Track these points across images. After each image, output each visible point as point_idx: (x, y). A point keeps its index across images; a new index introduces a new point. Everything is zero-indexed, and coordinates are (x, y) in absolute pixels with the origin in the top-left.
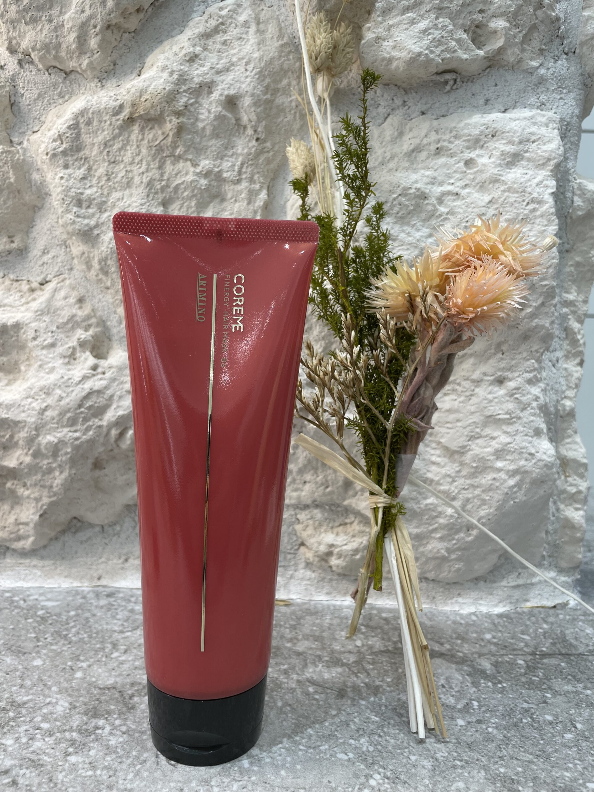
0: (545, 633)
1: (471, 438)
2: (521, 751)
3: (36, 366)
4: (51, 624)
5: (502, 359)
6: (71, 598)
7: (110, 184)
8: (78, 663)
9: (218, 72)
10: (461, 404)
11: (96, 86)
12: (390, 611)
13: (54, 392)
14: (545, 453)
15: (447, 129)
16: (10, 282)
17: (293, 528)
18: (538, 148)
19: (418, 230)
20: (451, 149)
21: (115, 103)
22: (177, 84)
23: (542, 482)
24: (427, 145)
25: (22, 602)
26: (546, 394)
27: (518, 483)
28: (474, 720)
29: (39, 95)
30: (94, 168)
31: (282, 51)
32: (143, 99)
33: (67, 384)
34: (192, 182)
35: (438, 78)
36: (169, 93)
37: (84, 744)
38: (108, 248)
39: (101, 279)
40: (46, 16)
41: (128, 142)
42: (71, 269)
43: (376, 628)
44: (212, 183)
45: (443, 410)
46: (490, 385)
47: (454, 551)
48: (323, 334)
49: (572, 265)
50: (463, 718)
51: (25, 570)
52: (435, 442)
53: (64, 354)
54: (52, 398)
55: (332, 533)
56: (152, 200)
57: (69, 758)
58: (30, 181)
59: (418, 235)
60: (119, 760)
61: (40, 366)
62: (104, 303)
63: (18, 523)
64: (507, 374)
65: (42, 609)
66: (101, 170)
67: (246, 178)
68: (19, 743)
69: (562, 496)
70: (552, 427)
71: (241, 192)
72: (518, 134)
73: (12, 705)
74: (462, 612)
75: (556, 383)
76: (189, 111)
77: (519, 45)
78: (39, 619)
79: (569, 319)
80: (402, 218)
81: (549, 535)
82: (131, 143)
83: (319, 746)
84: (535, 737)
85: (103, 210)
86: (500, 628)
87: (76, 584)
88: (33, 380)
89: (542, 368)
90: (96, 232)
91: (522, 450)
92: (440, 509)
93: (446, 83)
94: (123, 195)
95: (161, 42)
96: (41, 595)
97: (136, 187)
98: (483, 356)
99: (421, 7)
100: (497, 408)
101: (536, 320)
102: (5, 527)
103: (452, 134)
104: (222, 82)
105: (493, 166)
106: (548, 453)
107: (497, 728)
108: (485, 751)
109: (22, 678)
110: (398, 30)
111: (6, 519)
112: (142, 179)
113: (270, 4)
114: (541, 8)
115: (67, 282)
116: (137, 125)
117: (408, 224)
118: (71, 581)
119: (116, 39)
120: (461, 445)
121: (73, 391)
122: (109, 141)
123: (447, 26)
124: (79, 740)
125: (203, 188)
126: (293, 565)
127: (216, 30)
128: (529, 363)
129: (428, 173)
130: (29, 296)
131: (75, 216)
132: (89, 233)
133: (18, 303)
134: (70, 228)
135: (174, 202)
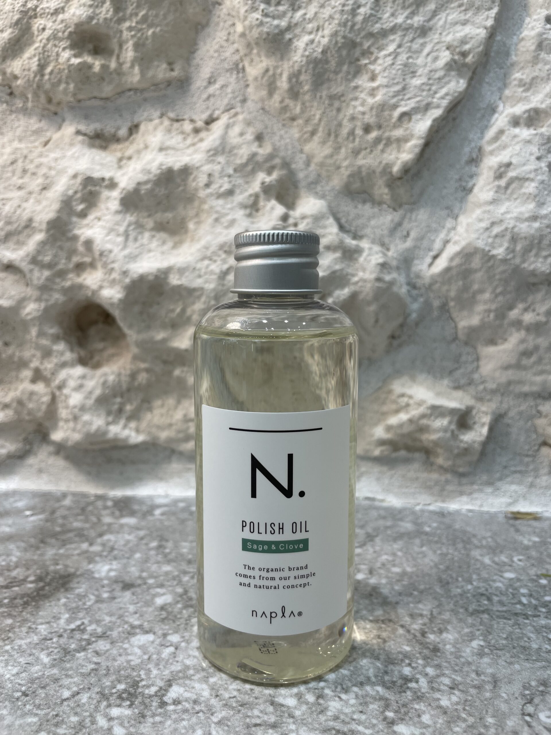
3: (210, 220)
16: (170, 122)
17: (532, 423)
38: (303, 56)
39: (287, 106)
42: (244, 101)
53: (245, 204)
61: (217, 220)
85: (296, 7)
90: (288, 36)
102: (171, 425)
115: (240, 117)
126: (532, 470)
130: (195, 137)
131: (262, 15)
132: (280, 37)
133: (181, 145)
134: (255, 33)
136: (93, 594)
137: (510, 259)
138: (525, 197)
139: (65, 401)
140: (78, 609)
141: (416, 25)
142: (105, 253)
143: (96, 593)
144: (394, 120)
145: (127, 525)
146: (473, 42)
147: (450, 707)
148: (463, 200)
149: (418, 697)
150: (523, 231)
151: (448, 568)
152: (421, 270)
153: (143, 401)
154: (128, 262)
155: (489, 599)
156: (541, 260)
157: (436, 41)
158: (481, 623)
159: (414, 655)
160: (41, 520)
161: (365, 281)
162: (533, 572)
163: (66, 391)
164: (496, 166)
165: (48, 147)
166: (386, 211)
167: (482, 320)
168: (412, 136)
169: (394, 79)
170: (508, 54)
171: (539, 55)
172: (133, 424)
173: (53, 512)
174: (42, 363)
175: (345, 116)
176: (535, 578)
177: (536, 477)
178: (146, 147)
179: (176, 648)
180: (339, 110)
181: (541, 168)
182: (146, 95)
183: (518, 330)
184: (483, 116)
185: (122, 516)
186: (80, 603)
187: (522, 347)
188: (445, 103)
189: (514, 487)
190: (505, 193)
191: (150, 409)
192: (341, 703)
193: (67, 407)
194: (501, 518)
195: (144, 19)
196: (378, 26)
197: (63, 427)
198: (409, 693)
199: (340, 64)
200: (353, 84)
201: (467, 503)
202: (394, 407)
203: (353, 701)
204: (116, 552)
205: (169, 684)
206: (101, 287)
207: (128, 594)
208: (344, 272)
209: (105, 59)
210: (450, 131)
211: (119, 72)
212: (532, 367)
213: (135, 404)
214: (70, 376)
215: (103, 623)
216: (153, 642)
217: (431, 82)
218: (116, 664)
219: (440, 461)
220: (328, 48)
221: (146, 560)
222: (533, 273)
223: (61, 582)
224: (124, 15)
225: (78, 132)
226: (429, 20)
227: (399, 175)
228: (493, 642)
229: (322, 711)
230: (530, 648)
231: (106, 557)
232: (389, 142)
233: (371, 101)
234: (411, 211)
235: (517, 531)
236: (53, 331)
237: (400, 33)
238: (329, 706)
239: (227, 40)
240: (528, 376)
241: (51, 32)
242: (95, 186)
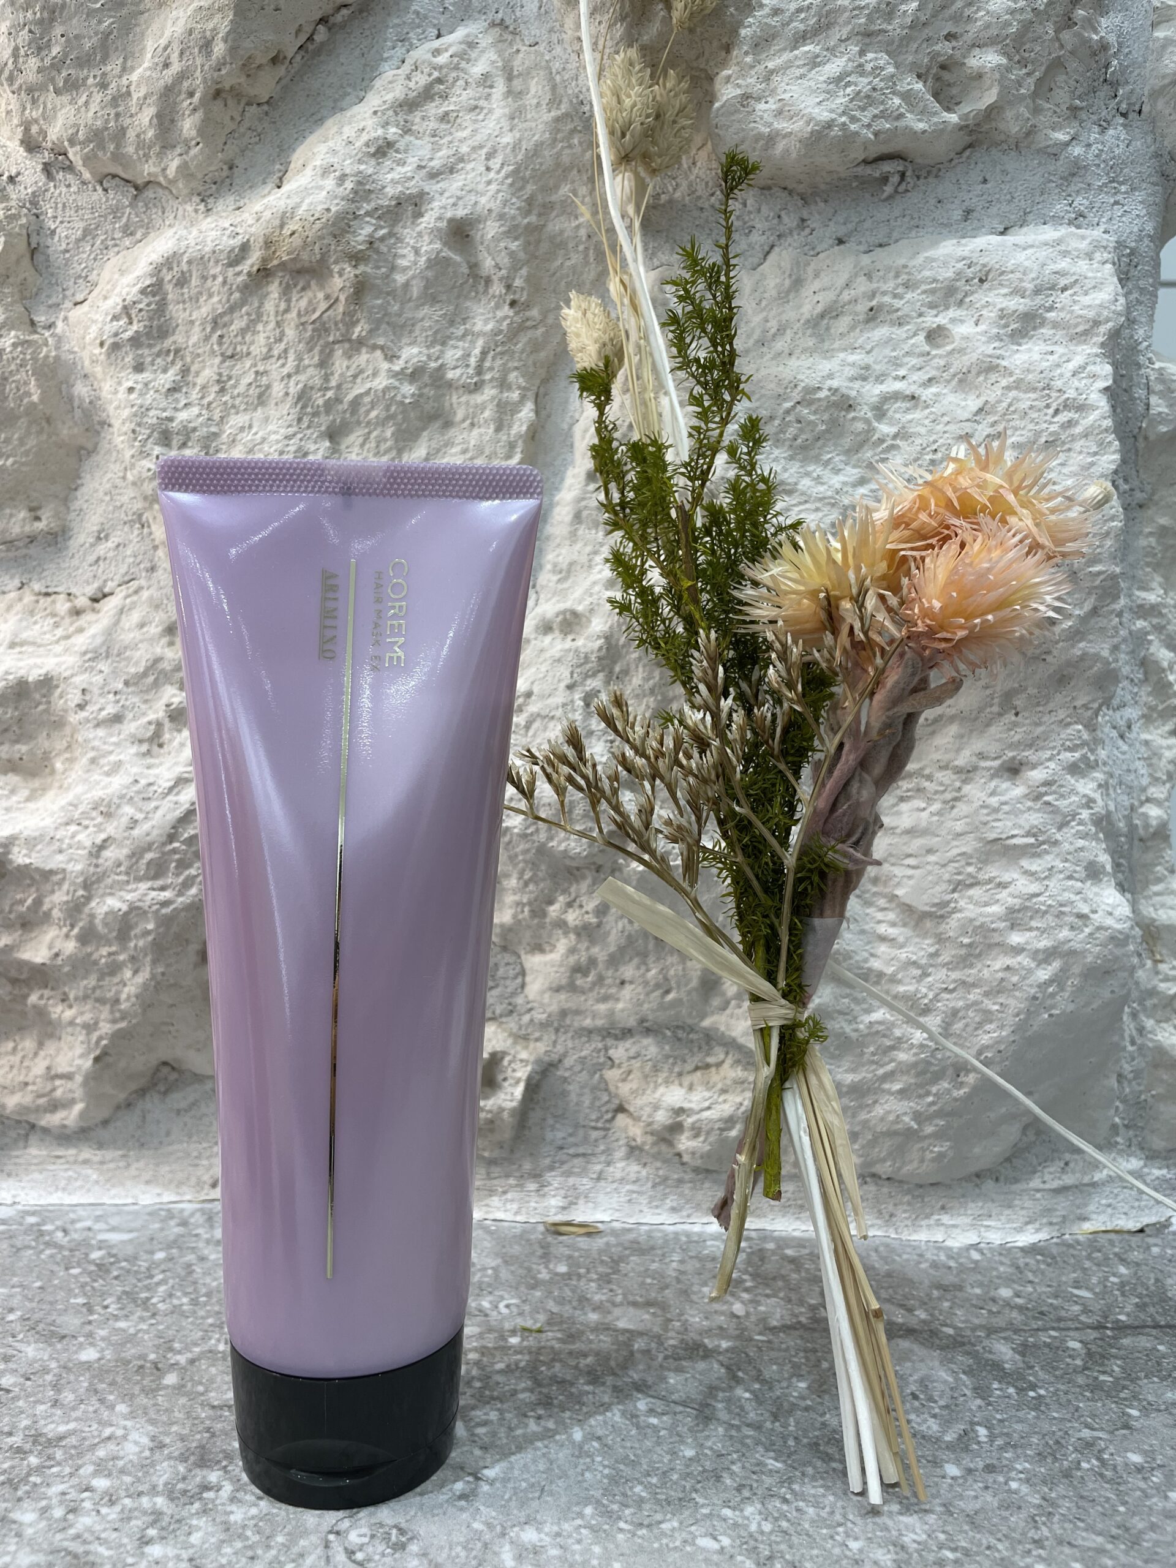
0: (1122, 1285)
1: (958, 886)
2: (1078, 1528)
3: (84, 760)
4: (116, 1278)
5: (1015, 725)
6: (157, 1226)
7: (225, 399)
8: (169, 1355)
9: (434, 175)
10: (936, 818)
11: (196, 211)
12: (800, 1243)
13: (121, 811)
14: (1110, 914)
15: (888, 269)
16: (34, 598)
17: (601, 1076)
18: (1074, 302)
19: (837, 471)
20: (898, 310)
21: (231, 242)
22: (353, 201)
23: (1107, 972)
24: (850, 302)
25: (60, 1234)
26: (1108, 795)
27: (1056, 975)
28: (981, 1465)
29: (86, 232)
30: (193, 369)
31: (558, 131)
32: (286, 231)
33: (145, 795)
34: (387, 389)
35: (868, 170)
36: (337, 217)
37: (179, 1521)
40: (95, 77)
41: (259, 316)
42: (153, 569)
43: (774, 1279)
44: (426, 391)
45: (898, 831)
46: (993, 777)
47: (930, 1118)
48: (651, 682)
49: (1151, 533)
50: (957, 1462)
51: (66, 1170)
52: (885, 896)
53: (140, 736)
54: (115, 823)
55: (681, 1085)
56: (309, 427)
57: (148, 1549)
58: (71, 399)
59: (836, 481)
60: (250, 1553)
61: (93, 761)
63: (51, 1076)
64: (1026, 754)
65: (100, 1249)
66: (208, 373)
67: (492, 380)
68: (49, 1519)
69: (1149, 1003)
70: (1122, 861)
71: (482, 407)
72: (1033, 275)
73: (34, 1442)
74: (949, 1243)
75: (1129, 771)
76: (377, 252)
77: (1029, 101)
78: (93, 1268)
79: (1150, 642)
80: (804, 448)
81: (1126, 1084)
82: (265, 318)
83: (660, 1522)
84: (1108, 1499)
86: (1031, 1276)
87: (168, 1197)
88: (79, 789)
89: (1097, 742)
91: (1063, 909)
92: (898, 1033)
93: (885, 179)
94: (251, 419)
95: (321, 121)
96: (98, 1218)
97: (277, 404)
98: (976, 719)
99: (830, 32)
100: (1009, 824)
101: (1082, 645)
102: (26, 1084)
103: (900, 281)
104: (441, 194)
105: (984, 339)
106: (1118, 912)
107: (1028, 1481)
108: (1005, 1530)
109: (56, 1387)
110: (786, 79)
111: (28, 1068)
112: (287, 387)
113: (532, 41)
114: (1069, 27)
115: (145, 594)
116: (276, 283)
117: (817, 459)
118: (158, 1191)
119: (232, 118)
120: (937, 901)
121: (157, 808)
122: (221, 315)
123: (882, 69)
124: (169, 1512)
125: (407, 401)
126: (603, 1152)
127: (427, 94)
128: (1069, 731)
129: (852, 358)
130: (71, 624)
133: (48, 638)
135: (351, 431)
137: (532, 834)
162: (512, 1324)
176: (507, 1334)
177: (607, 1163)
181: (573, 701)
183: (565, 934)
187: (572, 960)
189: (570, 1181)
194: (538, 1233)
212: (591, 990)
222: (567, 855)
235: (546, 1254)
238: (76, 1523)
240: (587, 1002)
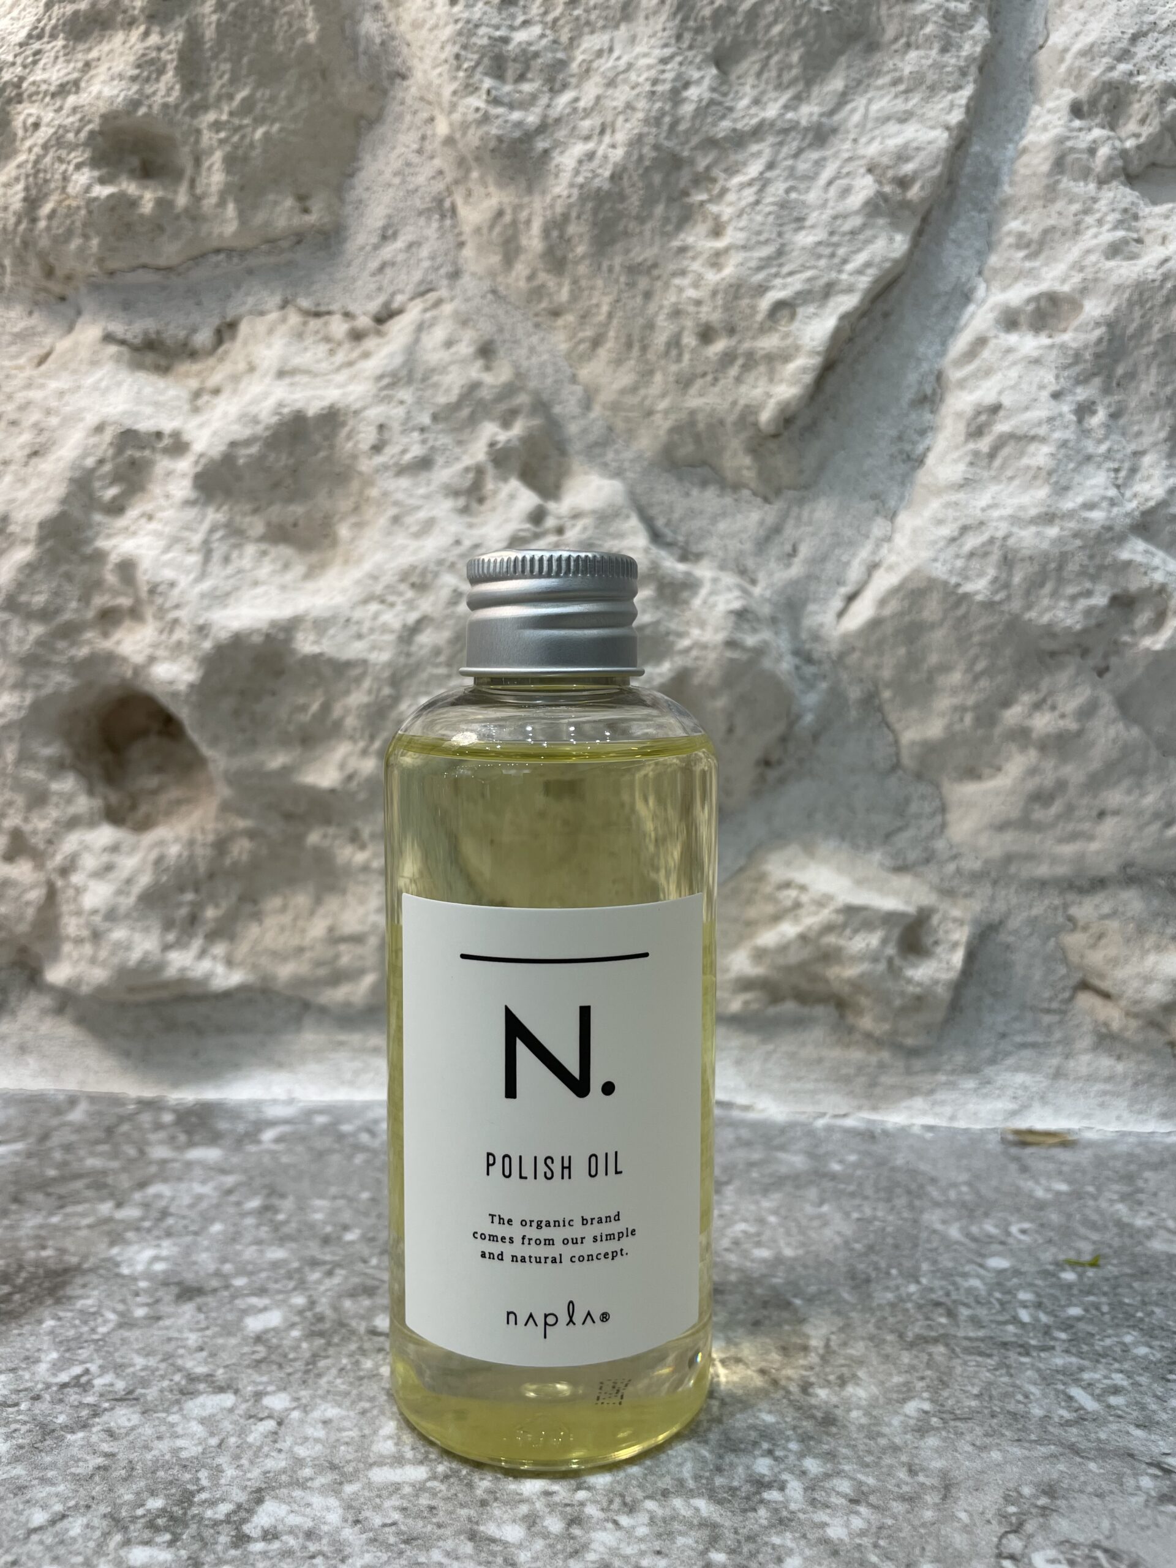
3: (383, 521)
7: (576, 13)
13: (439, 582)
16: (300, 318)
17: (1057, 943)
38: (572, 185)
39: (543, 286)
42: (455, 275)
51: (352, 1060)
53: (455, 487)
54: (432, 598)
56: (691, 47)
58: (355, 41)
61: (396, 520)
62: (545, 357)
63: (334, 938)
71: (923, 20)
85: (557, 86)
90: (541, 144)
94: (612, 40)
97: (647, 18)
102: (302, 949)
111: (303, 931)
115: (447, 308)
125: (824, 10)
126: (1060, 1042)
130: (352, 350)
131: (488, 102)
132: (524, 147)
133: (324, 366)
134: (473, 137)
135: (744, 56)
136: (114, 1311)
137: (1000, 603)
138: (1031, 473)
139: (75, 900)
140: (79, 1341)
141: (804, 123)
142: (160, 589)
143: (120, 1307)
144: (760, 317)
145: (202, 1163)
146: (922, 155)
147: (847, 1540)
148: (905, 480)
149: (781, 1521)
150: (1025, 544)
151: (871, 1248)
152: (821, 625)
153: (242, 899)
154: (209, 608)
155: (951, 1314)
156: (1063, 604)
157: (846, 155)
158: (929, 1365)
159: (781, 1432)
160: (17, 1153)
161: (704, 647)
162: (1047, 1256)
163: (76, 878)
164: (969, 411)
165: (43, 368)
166: (748, 502)
167: (948, 727)
168: (798, 348)
169: (759, 233)
170: (995, 181)
171: (1058, 182)
172: (220, 949)
173: (45, 1137)
174: (26, 820)
175: (661, 307)
176: (1051, 1268)
177: (1067, 1056)
178: (252, 369)
179: (280, 1424)
180: (648, 295)
181: (1061, 415)
182: (252, 261)
183: (1023, 748)
184: (945, 309)
185: (191, 1144)
186: (85, 1329)
187: (1031, 785)
188: (864, 282)
189: (1020, 1078)
190: (989, 467)
191: (257, 916)
192: (618, 1534)
193: (79, 913)
194: (993, 1143)
195: (247, 106)
196: (726, 124)
197: (70, 956)
198: (762, 1512)
199: (649, 202)
200: (676, 243)
201: (924, 1113)
202: (770, 909)
203: (642, 1531)
204: (170, 1221)
205: (258, 1497)
206: (152, 660)
207: (188, 1309)
208: (662, 629)
209: (165, 188)
210: (877, 339)
211: (194, 215)
212: (1053, 825)
213: (225, 905)
214: (87, 848)
215: (130, 1370)
216: (231, 1410)
217: (835, 239)
218: (149, 1456)
219: (866, 1023)
220: (624, 169)
221: (235, 1237)
222: (1049, 631)
223: (47, 1284)
224: (205, 98)
225: (109, 338)
226: (832, 113)
227: (772, 429)
228: (950, 1402)
229: (576, 1552)
230: (1026, 1416)
231: (149, 1230)
232: (751, 361)
233: (712, 277)
234: (801, 502)
235: (1024, 1169)
236: (50, 751)
237: (771, 139)
238: (591, 1541)
239: (420, 151)
240: (1046, 843)
241: (51, 131)
242: (143, 448)
